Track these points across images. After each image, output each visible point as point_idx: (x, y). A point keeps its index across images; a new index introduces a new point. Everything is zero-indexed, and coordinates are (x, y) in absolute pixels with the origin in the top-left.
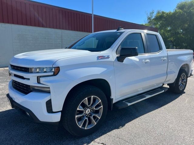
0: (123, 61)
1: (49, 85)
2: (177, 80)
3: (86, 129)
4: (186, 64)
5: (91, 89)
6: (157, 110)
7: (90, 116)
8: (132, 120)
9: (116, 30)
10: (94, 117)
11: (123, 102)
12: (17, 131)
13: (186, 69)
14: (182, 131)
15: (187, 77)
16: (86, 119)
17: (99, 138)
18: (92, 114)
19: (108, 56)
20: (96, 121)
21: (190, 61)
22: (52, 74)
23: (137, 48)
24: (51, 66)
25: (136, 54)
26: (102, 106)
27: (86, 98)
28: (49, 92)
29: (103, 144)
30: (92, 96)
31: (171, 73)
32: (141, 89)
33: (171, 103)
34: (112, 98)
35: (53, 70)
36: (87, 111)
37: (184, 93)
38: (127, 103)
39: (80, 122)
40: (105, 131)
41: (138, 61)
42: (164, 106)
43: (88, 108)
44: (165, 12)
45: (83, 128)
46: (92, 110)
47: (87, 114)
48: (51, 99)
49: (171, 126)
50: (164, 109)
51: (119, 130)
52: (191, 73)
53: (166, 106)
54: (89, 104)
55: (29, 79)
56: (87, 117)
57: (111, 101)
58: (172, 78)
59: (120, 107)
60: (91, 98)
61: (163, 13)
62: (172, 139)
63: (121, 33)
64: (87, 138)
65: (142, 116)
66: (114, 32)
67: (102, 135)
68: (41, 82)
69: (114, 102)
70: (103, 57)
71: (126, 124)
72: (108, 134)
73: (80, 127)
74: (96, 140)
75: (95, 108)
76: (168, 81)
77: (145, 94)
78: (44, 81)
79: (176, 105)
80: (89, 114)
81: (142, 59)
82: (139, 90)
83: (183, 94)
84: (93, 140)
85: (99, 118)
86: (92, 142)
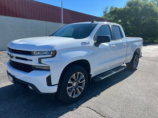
0: (98, 46)
1: (49, 64)
2: (133, 60)
3: (74, 97)
4: (138, 48)
5: (77, 67)
6: (120, 82)
7: (76, 87)
8: (105, 90)
9: (91, 22)
10: (79, 89)
11: (98, 77)
12: (18, 102)
13: (138, 52)
14: (140, 96)
15: (139, 58)
16: (74, 90)
17: (84, 104)
18: (78, 86)
19: (89, 42)
20: (80, 91)
21: (141, 46)
22: (51, 56)
23: (109, 36)
24: (50, 50)
25: (108, 41)
26: (84, 80)
27: (74, 74)
28: (49, 70)
29: (88, 107)
30: (78, 73)
31: (129, 55)
32: (109, 67)
33: (129, 77)
34: (91, 74)
35: (52, 53)
36: (74, 84)
37: (137, 69)
38: (101, 78)
39: (70, 92)
40: (87, 98)
41: (108, 46)
42: (125, 79)
43: (75, 81)
44: (117, 8)
45: (72, 97)
46: (78, 83)
47: (74, 86)
48: (50, 75)
49: (132, 93)
50: (125, 82)
51: (97, 97)
52: (141, 55)
53: (126, 79)
54: (76, 79)
55: (32, 60)
56: (74, 88)
57: (90, 76)
58: (129, 59)
59: (97, 80)
60: (77, 74)
61: (116, 8)
62: (135, 101)
63: (96, 25)
64: (75, 104)
65: (111, 87)
66: (90, 23)
67: (85, 102)
68: (42, 63)
69: (92, 76)
70: (85, 43)
71: (101, 93)
72: (89, 100)
73: (70, 96)
74: (82, 105)
75: (80, 81)
76: (127, 61)
77: (112, 71)
78: (45, 62)
79: (133, 78)
80: (76, 86)
81: (111, 45)
82: (107, 68)
83: (136, 71)
84: (80, 106)
85: (83, 89)
86: (80, 107)
